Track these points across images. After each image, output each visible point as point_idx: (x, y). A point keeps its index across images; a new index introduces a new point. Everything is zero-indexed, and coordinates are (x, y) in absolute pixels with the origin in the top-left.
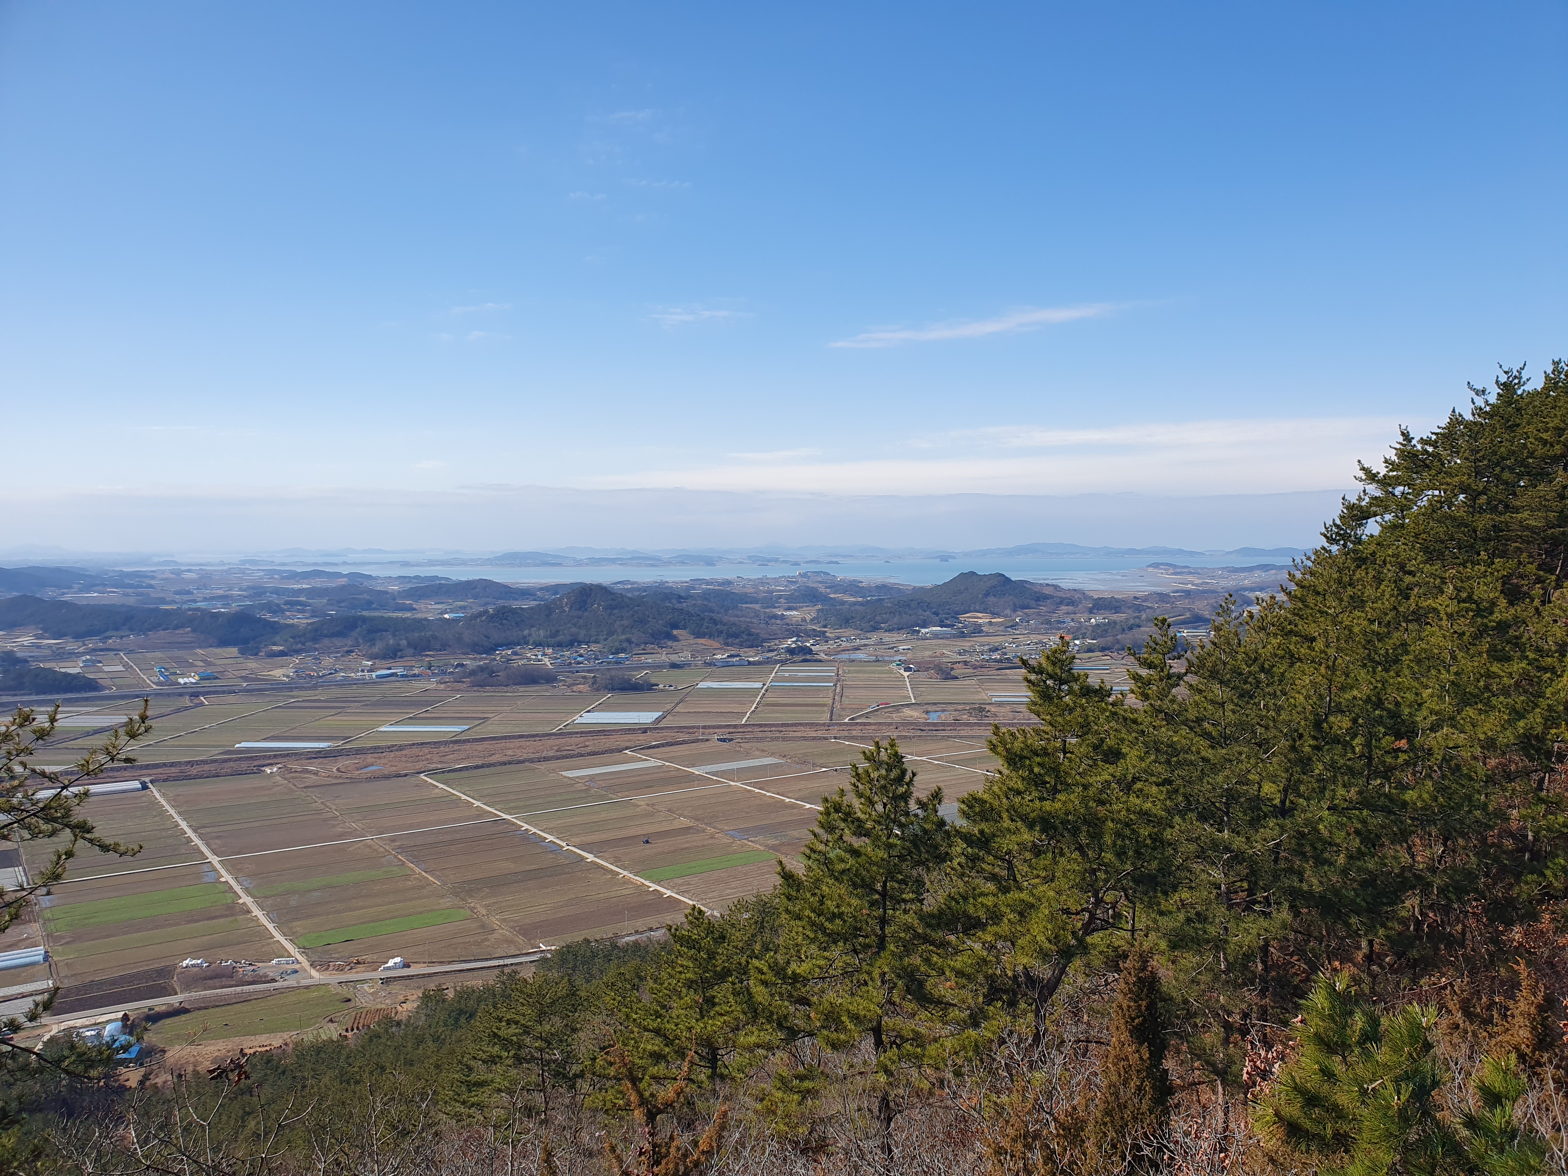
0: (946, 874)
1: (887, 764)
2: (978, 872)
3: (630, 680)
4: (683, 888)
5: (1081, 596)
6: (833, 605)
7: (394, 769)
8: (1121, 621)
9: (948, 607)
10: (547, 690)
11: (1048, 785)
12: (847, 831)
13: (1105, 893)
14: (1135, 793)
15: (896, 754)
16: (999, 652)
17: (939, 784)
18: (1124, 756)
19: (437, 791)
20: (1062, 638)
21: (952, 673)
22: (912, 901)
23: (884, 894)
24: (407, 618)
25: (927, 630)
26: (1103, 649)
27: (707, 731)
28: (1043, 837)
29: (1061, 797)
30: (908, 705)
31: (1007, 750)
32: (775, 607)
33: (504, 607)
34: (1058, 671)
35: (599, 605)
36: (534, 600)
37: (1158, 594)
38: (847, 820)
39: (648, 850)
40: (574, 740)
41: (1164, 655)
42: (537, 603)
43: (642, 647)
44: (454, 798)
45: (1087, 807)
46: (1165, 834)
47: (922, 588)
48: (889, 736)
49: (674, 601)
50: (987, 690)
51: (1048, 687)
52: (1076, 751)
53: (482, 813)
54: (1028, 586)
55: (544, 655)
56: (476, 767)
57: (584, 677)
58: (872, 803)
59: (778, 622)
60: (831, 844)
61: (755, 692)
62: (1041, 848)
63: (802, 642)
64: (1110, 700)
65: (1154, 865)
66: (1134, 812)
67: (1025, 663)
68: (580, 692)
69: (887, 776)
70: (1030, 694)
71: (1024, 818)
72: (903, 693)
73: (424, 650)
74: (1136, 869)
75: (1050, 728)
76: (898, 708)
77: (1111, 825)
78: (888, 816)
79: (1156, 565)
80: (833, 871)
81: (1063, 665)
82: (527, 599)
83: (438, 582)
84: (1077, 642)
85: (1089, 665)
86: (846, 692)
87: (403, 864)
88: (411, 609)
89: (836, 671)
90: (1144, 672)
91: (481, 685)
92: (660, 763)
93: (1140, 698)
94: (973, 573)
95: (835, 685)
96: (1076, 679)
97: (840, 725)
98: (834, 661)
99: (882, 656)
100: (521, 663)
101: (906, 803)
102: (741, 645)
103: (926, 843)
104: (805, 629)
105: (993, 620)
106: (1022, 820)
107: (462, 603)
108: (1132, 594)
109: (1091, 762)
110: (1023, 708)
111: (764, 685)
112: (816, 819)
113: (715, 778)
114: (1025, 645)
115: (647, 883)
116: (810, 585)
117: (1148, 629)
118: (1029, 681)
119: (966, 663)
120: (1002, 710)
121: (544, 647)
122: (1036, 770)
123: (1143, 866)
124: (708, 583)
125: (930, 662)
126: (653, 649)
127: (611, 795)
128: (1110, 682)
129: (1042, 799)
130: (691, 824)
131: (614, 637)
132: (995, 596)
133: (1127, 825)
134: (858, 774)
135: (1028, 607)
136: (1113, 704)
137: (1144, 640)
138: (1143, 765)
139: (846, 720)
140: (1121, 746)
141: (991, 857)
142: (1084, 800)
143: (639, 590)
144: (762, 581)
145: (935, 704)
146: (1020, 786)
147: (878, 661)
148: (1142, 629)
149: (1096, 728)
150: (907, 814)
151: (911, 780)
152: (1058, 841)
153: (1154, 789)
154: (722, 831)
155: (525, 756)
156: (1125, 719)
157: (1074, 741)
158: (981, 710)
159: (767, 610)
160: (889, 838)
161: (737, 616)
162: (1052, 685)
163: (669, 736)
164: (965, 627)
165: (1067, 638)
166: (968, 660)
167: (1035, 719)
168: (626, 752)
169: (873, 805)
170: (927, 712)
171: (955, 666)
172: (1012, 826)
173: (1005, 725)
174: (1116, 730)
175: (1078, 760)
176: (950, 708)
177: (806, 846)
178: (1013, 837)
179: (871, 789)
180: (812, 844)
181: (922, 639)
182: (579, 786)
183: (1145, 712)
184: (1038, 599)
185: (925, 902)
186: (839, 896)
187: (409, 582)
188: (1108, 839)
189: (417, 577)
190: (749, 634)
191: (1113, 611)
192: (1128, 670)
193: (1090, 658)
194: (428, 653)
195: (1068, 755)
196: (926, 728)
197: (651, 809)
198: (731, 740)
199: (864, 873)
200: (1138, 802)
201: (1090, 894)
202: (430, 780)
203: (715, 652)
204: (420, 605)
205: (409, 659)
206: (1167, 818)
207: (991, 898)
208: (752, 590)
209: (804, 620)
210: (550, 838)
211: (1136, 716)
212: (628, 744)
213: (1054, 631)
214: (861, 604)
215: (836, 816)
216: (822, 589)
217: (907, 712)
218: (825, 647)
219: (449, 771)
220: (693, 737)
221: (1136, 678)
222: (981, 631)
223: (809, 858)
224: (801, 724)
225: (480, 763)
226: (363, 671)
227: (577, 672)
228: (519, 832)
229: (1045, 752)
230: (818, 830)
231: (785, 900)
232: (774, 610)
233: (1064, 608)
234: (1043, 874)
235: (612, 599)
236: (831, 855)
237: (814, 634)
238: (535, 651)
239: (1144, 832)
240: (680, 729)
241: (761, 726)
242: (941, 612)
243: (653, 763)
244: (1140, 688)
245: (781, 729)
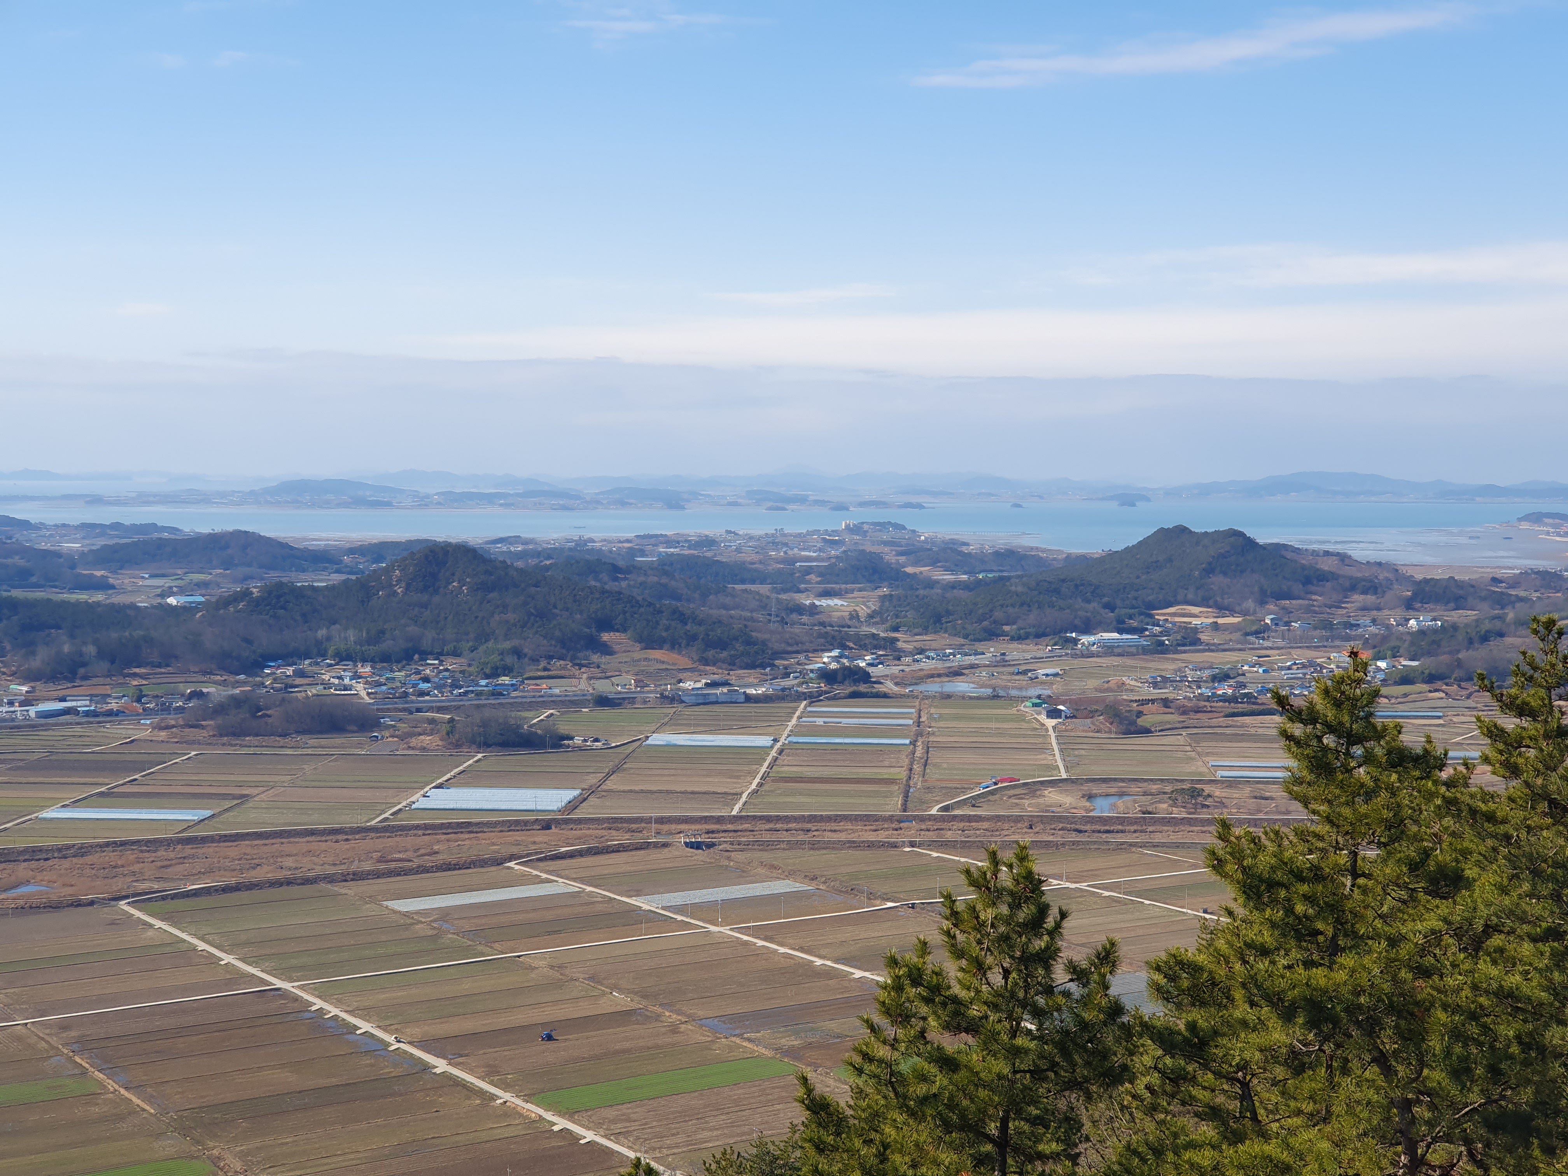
0: (1123, 1108)
1: (1011, 893)
2: (1183, 1103)
3: (519, 727)
4: (618, 1127)
5: (1390, 576)
6: (912, 588)
7: (69, 890)
8: (1467, 625)
9: (1133, 594)
10: (360, 745)
11: (1321, 938)
12: (932, 1022)
13: (1428, 1147)
14: (1489, 954)
15: (1029, 875)
16: (1232, 682)
17: (1111, 936)
18: (1469, 884)
19: (150, 933)
20: (1354, 654)
21: (1140, 722)
22: (1055, 1157)
23: (1002, 1143)
24: (98, 604)
25: (1092, 639)
26: (1431, 678)
27: (665, 827)
28: (1311, 1037)
29: (1347, 960)
30: (1053, 783)
31: (1245, 870)
32: (799, 591)
33: (281, 585)
34: (1346, 718)
35: (462, 583)
36: (338, 571)
37: (1538, 573)
38: (933, 1001)
39: (551, 1054)
40: (409, 841)
41: (1549, 689)
42: (343, 577)
43: (543, 664)
44: (184, 947)
45: (1395, 980)
46: (1548, 1035)
47: (1083, 558)
48: (1017, 842)
49: (605, 577)
50: (1208, 754)
51: (1325, 749)
52: (1376, 872)
53: (238, 978)
54: (1289, 555)
55: (356, 676)
56: (226, 889)
57: (432, 721)
58: (981, 968)
59: (805, 619)
60: (902, 1047)
61: (756, 754)
62: (1306, 1059)
63: (851, 659)
64: (1444, 775)
65: (1526, 1095)
66: (1487, 992)
67: (1282, 701)
68: (424, 749)
69: (1011, 916)
70: (1293, 763)
71: (1274, 1000)
72: (1043, 759)
73: (129, 664)
74: (1489, 1101)
75: (1328, 828)
76: (1033, 789)
77: (1442, 1016)
78: (1013, 995)
79: (1537, 518)
80: (905, 1097)
81: (1354, 706)
82: (325, 569)
83: (156, 535)
84: (1382, 664)
85: (1402, 709)
86: (935, 757)
87: (84, 1073)
88: (103, 586)
89: (915, 715)
90: (1510, 723)
91: (237, 732)
92: (575, 887)
93: (1502, 771)
94: (1182, 530)
95: (913, 743)
96: (1379, 735)
97: (922, 819)
98: (911, 696)
99: (1006, 688)
100: (312, 691)
101: (1048, 968)
102: (732, 664)
103: (1084, 1047)
104: (857, 635)
105: (1220, 621)
106: (1272, 1004)
107: (202, 577)
108: (1490, 573)
109: (1404, 895)
110: (1277, 792)
111: (775, 740)
112: (876, 999)
113: (679, 918)
114: (1281, 669)
115: (549, 1116)
116: (869, 548)
117: (1517, 641)
118: (1289, 737)
119: (1166, 703)
120: (1235, 794)
121: (355, 662)
122: (1300, 908)
123: (1503, 1097)
124: (668, 541)
125: (1096, 701)
126: (564, 668)
127: (480, 948)
128: (1445, 741)
129: (1309, 964)
130: (634, 1006)
131: (490, 644)
132: (1225, 574)
133: (1473, 1016)
134: (955, 914)
135: (1290, 597)
136: (1450, 784)
137: (1510, 661)
138: (1507, 902)
139: (934, 811)
140: (1463, 865)
141: (1210, 1076)
142: (1390, 966)
143: (537, 554)
144: (775, 541)
145: (1104, 781)
146: (1267, 938)
147: (996, 697)
148: (1509, 640)
149: (1415, 828)
150: (1049, 990)
151: (1058, 926)
152: (1338, 1046)
153: (1527, 948)
154: (692, 1018)
155: (318, 870)
156: (1473, 812)
157: (1372, 853)
158: (1195, 793)
159: (783, 596)
160: (1014, 1036)
161: (725, 607)
162: (1332, 745)
163: (593, 836)
164: (1166, 632)
165: (1364, 656)
166: (1171, 696)
167: (1298, 813)
168: (511, 864)
169: (984, 974)
170: (1090, 797)
171: (1146, 708)
172: (1251, 1015)
173: (1241, 822)
174: (1453, 834)
175: (1379, 889)
176: (1134, 789)
177: (855, 1049)
178: (1253, 1038)
179: (979, 942)
180: (867, 1045)
181: (1083, 656)
182: (421, 929)
183: (1511, 799)
184: (1307, 581)
185: (1082, 1160)
186: (917, 1145)
187: (103, 534)
188: (1435, 1044)
189: (116, 526)
190: (749, 642)
191: (1452, 605)
192: (1479, 719)
193: (1406, 695)
194: (137, 670)
195: (1361, 881)
196: (1088, 827)
197: (558, 975)
198: (710, 846)
199: (965, 1103)
200: (1494, 972)
201: (1400, 1148)
202: (137, 914)
203: (681, 676)
204: (123, 579)
205: (101, 680)
206: (1551, 1004)
207: (1208, 1153)
208: (754, 557)
209: (854, 616)
210: (365, 1026)
211: (1492, 806)
212: (515, 850)
213: (1337, 643)
214: (965, 586)
215: (912, 991)
216: (890, 557)
217: (1052, 796)
218: (895, 670)
219: (174, 897)
220: (638, 839)
221: (1494, 733)
222: (1196, 642)
223: (860, 1071)
224: (846, 818)
225: (233, 881)
226: (11, 703)
227: (419, 710)
228: (307, 1015)
229: (1317, 875)
230: (878, 1019)
231: (812, 1152)
232: (797, 596)
233: (1358, 599)
234: (1307, 1107)
235: (487, 572)
236: (904, 1067)
237: (872, 643)
238: (339, 670)
239: (1507, 1030)
240: (614, 823)
241: (768, 819)
242: (1119, 603)
243: (561, 886)
244: (1501, 752)
245: (809, 826)
